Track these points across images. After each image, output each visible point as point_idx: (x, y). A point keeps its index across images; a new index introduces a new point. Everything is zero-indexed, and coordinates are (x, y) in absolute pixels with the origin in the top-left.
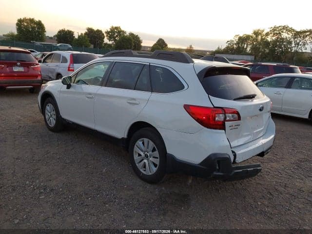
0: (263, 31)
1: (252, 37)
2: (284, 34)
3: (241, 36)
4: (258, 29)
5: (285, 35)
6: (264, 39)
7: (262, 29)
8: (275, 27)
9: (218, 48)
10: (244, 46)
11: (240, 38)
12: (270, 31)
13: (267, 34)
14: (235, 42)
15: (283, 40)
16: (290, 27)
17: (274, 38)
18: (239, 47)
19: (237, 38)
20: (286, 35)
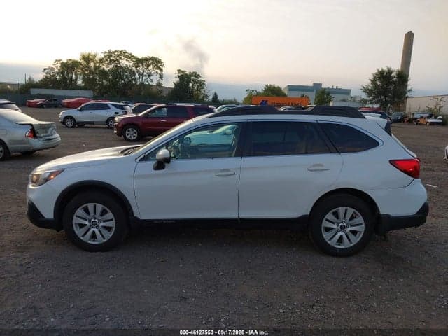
0: (95, 56)
1: (81, 64)
2: (124, 61)
3: (65, 61)
4: (88, 52)
5: (125, 63)
6: (99, 67)
7: (93, 53)
8: (110, 52)
9: (30, 79)
10: (72, 77)
11: (63, 65)
12: (105, 56)
13: (101, 61)
14: (57, 70)
15: (123, 70)
16: (129, 52)
17: (111, 66)
18: (63, 77)
19: (59, 65)
20: (127, 63)
